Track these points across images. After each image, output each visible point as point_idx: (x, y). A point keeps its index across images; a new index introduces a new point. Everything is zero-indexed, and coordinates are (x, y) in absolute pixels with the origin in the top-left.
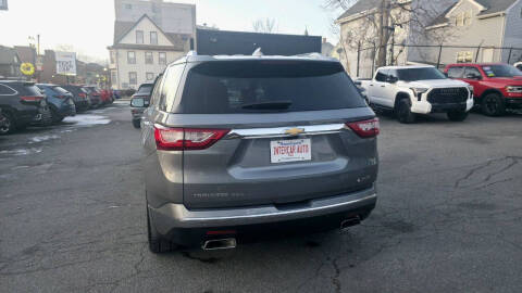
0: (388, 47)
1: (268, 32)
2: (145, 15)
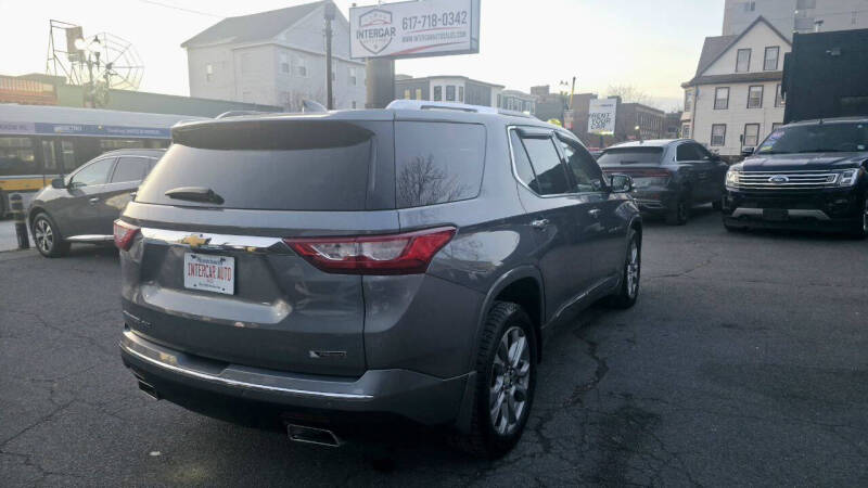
2: (760, 19)
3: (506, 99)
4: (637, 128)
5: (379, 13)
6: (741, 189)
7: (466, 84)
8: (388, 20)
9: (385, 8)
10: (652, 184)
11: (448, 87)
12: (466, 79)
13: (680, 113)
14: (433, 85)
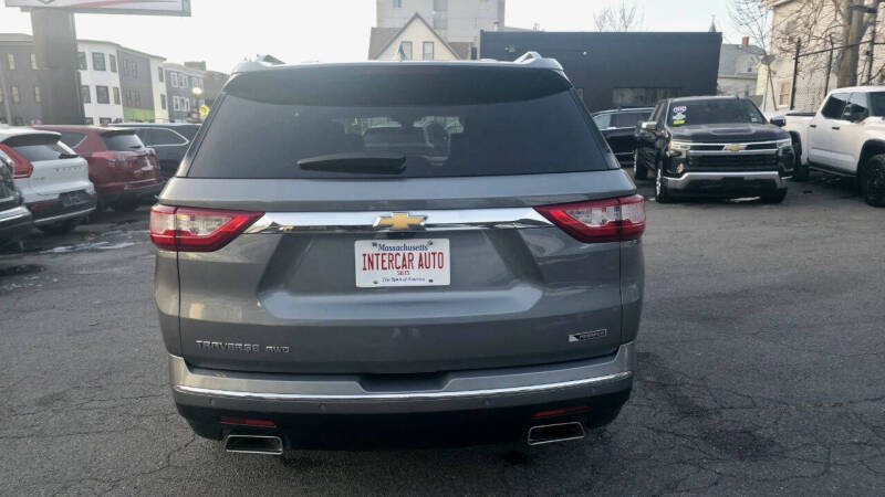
0: (863, 48)
1: (623, 30)
2: (417, 16)
3: (168, 73)
7: (118, 51)
11: (94, 54)
12: (118, 46)
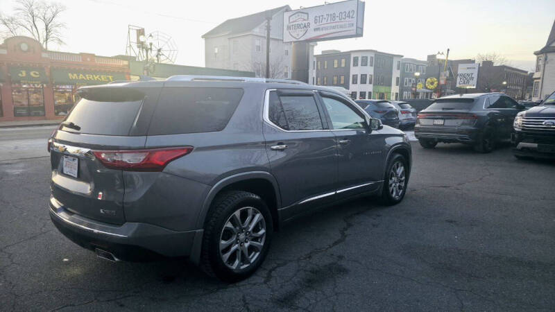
3: (403, 64)
4: (505, 83)
5: (300, 14)
6: (523, 129)
7: (375, 55)
8: (306, 18)
9: (305, 11)
10: (463, 124)
11: (363, 57)
12: (376, 51)
13: (533, 74)
14: (353, 56)
